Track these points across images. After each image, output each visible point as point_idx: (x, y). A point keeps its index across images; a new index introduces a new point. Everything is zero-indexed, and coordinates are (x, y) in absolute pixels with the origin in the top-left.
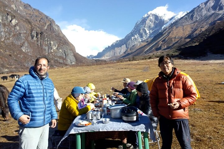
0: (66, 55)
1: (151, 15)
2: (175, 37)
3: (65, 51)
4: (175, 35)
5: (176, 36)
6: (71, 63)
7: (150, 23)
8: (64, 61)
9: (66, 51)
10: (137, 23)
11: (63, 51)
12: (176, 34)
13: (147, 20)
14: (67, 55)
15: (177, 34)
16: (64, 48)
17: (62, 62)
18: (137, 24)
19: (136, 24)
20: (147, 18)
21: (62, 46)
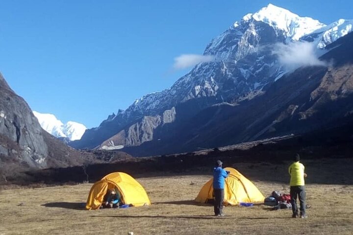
0: (18, 130)
1: (252, 25)
2: (337, 89)
3: (15, 117)
4: (339, 85)
5: (341, 88)
6: (34, 158)
7: (251, 46)
8: (14, 151)
9: (20, 116)
10: (211, 45)
11: (8, 117)
12: (342, 81)
13: (239, 37)
14: (24, 131)
15: (344, 83)
16: (13, 107)
17: (6, 154)
18: (211, 48)
19: (208, 48)
20: (239, 33)
21: (8, 99)
